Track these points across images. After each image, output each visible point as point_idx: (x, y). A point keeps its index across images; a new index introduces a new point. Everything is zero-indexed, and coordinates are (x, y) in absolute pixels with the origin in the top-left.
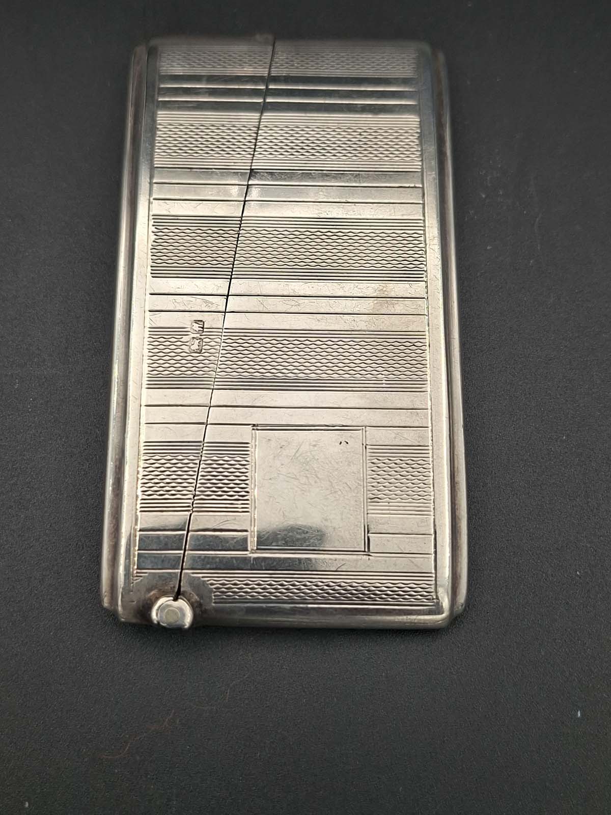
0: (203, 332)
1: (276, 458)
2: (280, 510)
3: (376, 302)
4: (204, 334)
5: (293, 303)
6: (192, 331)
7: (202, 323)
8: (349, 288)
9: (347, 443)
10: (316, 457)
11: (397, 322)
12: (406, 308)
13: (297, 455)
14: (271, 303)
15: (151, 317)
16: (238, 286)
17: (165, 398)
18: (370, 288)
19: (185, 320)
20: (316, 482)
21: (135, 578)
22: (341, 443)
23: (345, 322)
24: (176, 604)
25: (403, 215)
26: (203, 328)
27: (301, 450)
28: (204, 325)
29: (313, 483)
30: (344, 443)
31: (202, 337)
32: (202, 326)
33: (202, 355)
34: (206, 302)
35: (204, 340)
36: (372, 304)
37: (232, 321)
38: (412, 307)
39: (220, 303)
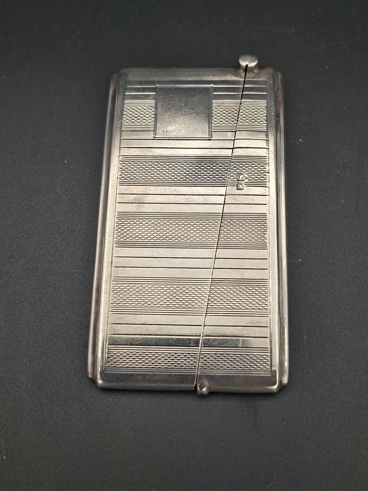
0: (237, 184)
3: (144, 200)
4: (237, 183)
5: (189, 200)
6: (243, 185)
7: (238, 189)
8: (157, 208)
11: (134, 190)
14: (201, 199)
15: (265, 192)
16: (218, 209)
17: (256, 151)
18: (146, 208)
19: (247, 190)
24: (247, 63)
25: (125, 250)
26: (237, 186)
28: (237, 187)
31: (238, 181)
32: (238, 187)
33: (237, 172)
34: (236, 200)
35: (237, 180)
36: (146, 199)
37: (222, 190)
38: (124, 197)
39: (229, 200)
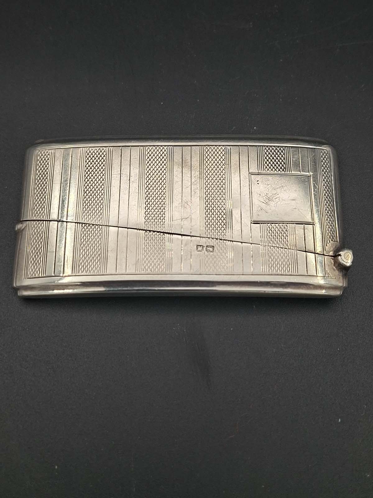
1: (267, 212)
2: (292, 210)
5: (186, 204)
7: (198, 246)
9: (258, 181)
10: (266, 194)
12: (188, 154)
13: (265, 202)
18: (178, 170)
20: (278, 195)
21: (330, 276)
22: (258, 184)
23: (196, 181)
24: (342, 255)
26: (200, 246)
27: (263, 201)
29: (278, 196)
30: (258, 182)
36: (186, 169)
37: (196, 232)
39: (186, 238)
